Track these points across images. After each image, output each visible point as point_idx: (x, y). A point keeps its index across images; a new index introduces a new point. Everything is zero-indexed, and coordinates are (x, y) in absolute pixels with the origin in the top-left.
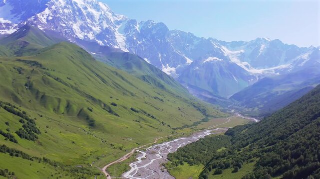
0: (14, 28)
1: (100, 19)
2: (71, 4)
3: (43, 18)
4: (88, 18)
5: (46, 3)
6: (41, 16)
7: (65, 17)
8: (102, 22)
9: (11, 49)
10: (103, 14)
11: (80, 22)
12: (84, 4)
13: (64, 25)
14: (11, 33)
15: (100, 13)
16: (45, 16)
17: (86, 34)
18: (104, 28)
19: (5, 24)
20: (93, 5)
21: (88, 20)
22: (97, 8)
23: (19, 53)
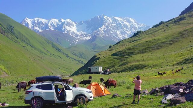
0: (89, 36)
1: (130, 27)
2: (115, 21)
4: (124, 27)
5: (103, 22)
6: (101, 30)
7: (113, 28)
8: (132, 29)
9: (90, 47)
10: (132, 24)
11: (120, 30)
12: (122, 20)
13: (112, 33)
14: (88, 39)
15: (130, 24)
16: (103, 29)
17: (124, 36)
18: (133, 31)
19: (85, 35)
20: (127, 20)
21: (124, 28)
22: (129, 21)
23: (94, 49)
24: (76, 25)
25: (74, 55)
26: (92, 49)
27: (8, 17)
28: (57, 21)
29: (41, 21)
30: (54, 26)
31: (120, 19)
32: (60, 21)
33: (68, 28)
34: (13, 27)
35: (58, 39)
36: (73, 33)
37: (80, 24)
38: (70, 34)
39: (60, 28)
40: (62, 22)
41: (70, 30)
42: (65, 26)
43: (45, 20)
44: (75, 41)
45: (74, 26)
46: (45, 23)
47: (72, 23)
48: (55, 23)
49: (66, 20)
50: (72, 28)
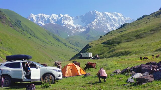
0: (84, 29)
2: (106, 15)
3: (94, 23)
5: (95, 16)
7: (103, 21)
8: (119, 22)
9: (85, 37)
11: (110, 23)
12: (111, 14)
13: (103, 25)
14: (83, 31)
15: (118, 18)
17: (113, 28)
18: (120, 24)
19: (80, 27)
20: (115, 15)
21: (113, 22)
22: (117, 16)
23: (87, 39)
24: (73, 20)
25: (72, 44)
26: (86, 39)
27: (16, 14)
28: (57, 16)
29: (44, 17)
30: (54, 20)
31: (109, 14)
32: (59, 16)
33: (66, 22)
34: (21, 22)
35: (57, 31)
36: (70, 26)
37: (76, 18)
38: (68, 27)
39: (59, 22)
40: (61, 17)
41: (68, 24)
42: (63, 21)
43: (47, 15)
44: (72, 33)
45: (71, 20)
46: (47, 18)
47: (70, 18)
48: (55, 18)
49: (64, 15)
50: (69, 22)
